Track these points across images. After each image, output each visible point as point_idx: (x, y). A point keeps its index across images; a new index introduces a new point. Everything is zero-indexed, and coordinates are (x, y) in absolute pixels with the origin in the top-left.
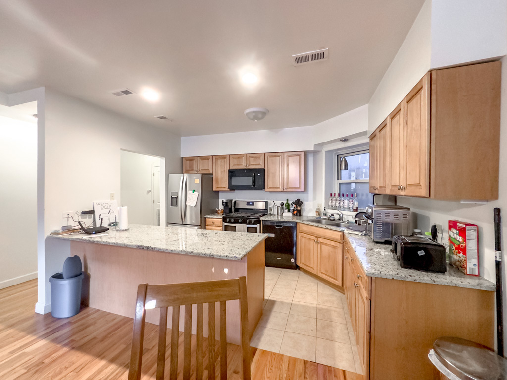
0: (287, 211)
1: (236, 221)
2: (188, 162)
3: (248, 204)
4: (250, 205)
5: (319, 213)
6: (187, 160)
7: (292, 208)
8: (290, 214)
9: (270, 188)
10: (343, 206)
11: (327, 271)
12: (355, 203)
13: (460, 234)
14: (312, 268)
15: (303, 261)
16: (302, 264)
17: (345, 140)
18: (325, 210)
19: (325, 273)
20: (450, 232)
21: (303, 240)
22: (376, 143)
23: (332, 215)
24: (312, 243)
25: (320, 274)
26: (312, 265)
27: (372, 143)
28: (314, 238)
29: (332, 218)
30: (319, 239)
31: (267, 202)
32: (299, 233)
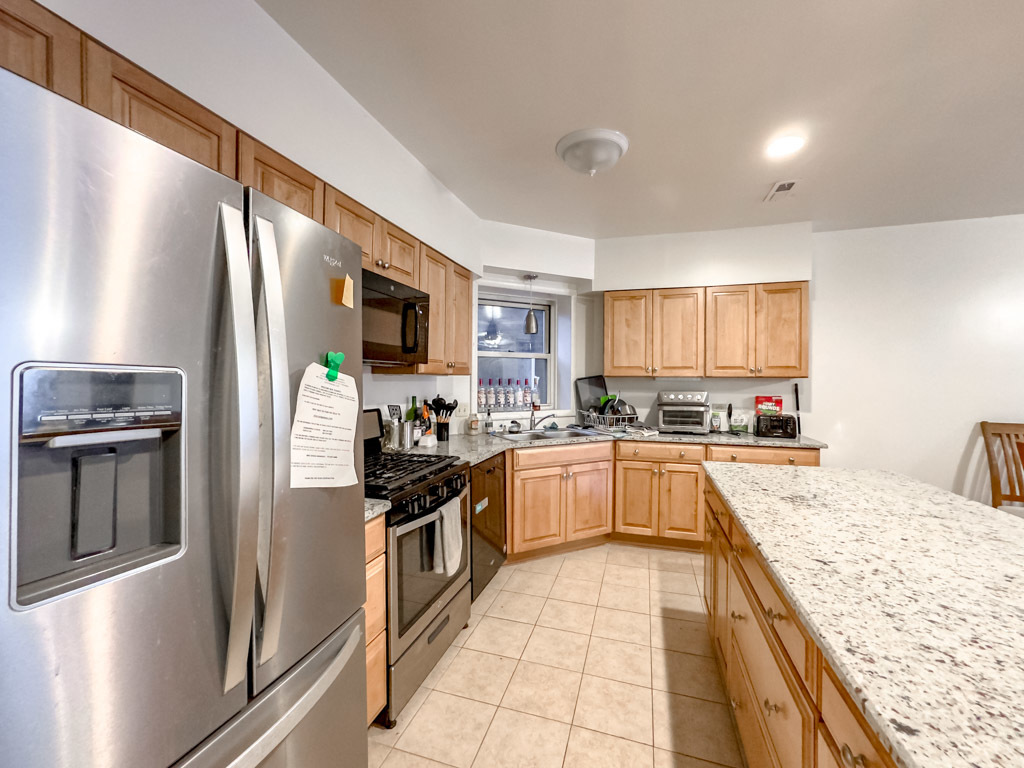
5: (475, 423)
10: (515, 403)
11: (586, 522)
12: (534, 395)
13: (776, 405)
14: (555, 535)
15: (528, 535)
16: (528, 543)
17: (535, 278)
18: (489, 414)
19: (583, 527)
20: (760, 406)
21: (529, 487)
22: (643, 307)
23: (512, 422)
24: (555, 483)
25: (572, 537)
26: (554, 529)
27: (617, 303)
28: (558, 470)
29: (515, 429)
30: (569, 468)
31: (378, 411)
32: (516, 474)
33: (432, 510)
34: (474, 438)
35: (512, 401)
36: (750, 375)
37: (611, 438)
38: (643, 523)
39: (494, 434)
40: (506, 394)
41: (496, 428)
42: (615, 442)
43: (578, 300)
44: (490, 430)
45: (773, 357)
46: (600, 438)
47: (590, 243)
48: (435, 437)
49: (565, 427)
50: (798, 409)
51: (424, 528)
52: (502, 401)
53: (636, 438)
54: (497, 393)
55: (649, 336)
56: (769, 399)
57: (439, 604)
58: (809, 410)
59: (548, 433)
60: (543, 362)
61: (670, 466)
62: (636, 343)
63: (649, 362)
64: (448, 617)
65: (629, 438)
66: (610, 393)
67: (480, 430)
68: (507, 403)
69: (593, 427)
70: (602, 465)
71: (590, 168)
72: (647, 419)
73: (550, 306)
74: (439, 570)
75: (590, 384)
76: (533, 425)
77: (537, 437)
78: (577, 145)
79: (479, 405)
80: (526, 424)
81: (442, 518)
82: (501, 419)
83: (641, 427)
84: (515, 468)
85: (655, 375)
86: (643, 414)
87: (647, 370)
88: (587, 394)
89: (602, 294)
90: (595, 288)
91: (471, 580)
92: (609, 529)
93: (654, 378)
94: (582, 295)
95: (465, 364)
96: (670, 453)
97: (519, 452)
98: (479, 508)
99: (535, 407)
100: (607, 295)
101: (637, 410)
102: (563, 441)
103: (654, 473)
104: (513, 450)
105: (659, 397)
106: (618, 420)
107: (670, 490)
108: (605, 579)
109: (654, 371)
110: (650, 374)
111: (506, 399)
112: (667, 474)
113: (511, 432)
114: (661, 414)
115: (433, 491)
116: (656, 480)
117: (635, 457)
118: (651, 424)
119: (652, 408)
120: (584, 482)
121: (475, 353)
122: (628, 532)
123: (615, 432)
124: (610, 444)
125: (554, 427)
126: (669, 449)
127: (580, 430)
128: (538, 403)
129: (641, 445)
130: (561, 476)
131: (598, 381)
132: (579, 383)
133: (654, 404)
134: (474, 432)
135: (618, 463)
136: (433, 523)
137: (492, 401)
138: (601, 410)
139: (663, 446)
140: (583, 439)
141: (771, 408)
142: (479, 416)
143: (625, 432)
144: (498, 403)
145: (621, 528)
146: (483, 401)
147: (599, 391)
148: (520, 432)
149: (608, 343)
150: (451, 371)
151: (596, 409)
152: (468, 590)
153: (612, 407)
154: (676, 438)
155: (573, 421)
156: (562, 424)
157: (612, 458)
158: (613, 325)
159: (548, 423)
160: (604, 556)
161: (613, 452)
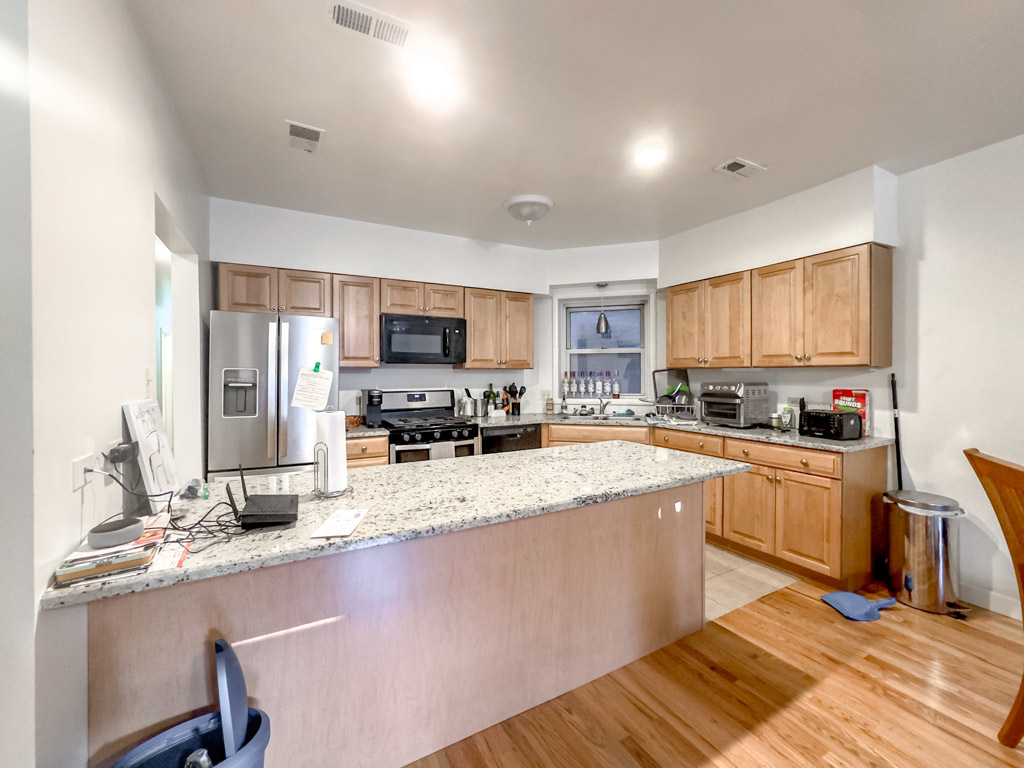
0: (493, 407)
1: (428, 437)
2: (241, 281)
3: (411, 398)
4: (416, 400)
5: (550, 405)
6: (236, 273)
7: (499, 401)
8: (502, 413)
9: (475, 360)
13: (857, 401)
17: (605, 286)
18: (564, 399)
20: (837, 401)
22: (696, 299)
23: (582, 406)
27: (676, 298)
31: (452, 392)
36: (797, 363)
40: (588, 384)
42: (653, 428)
45: (824, 341)
46: (630, 423)
47: (655, 244)
50: (895, 407)
52: (582, 389)
54: (577, 383)
55: (701, 327)
56: (848, 393)
58: (913, 408)
62: (691, 335)
63: (701, 353)
65: (661, 425)
67: (556, 411)
68: (587, 391)
73: (643, 305)
76: (602, 410)
80: (597, 409)
84: (550, 439)
85: (705, 365)
87: (698, 361)
90: (659, 286)
95: (524, 361)
97: (553, 427)
99: (614, 396)
100: (667, 292)
102: (592, 422)
104: (548, 424)
105: (702, 388)
109: (705, 361)
110: (702, 365)
111: (586, 388)
113: (580, 415)
114: (703, 405)
124: (646, 430)
129: (671, 433)
132: (656, 375)
137: (574, 390)
140: (610, 423)
141: (850, 404)
144: (579, 391)
149: (669, 336)
150: (503, 366)
157: (649, 442)
158: (673, 319)
161: (651, 437)
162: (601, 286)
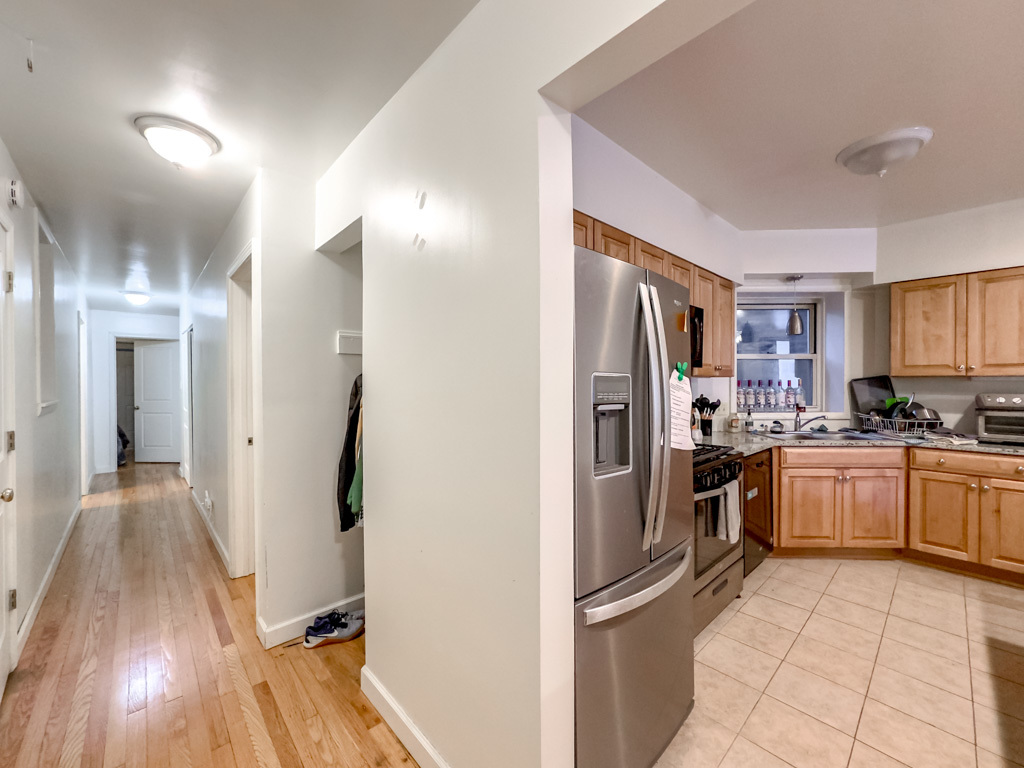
5: (735, 421)
10: (777, 404)
11: (869, 530)
12: (798, 397)
14: (827, 537)
15: (797, 532)
16: (797, 540)
17: (798, 279)
18: (749, 414)
19: (864, 535)
21: (798, 484)
22: (952, 296)
23: (775, 422)
24: (827, 485)
25: (849, 543)
26: (827, 530)
27: (909, 296)
28: (832, 472)
29: (778, 429)
30: (846, 472)
32: (783, 471)
33: (718, 486)
34: (734, 436)
35: (773, 402)
37: (904, 444)
38: (954, 544)
39: (755, 433)
40: (767, 395)
41: (756, 426)
42: (908, 448)
43: (854, 296)
44: (751, 428)
46: (885, 443)
47: (871, 233)
48: (700, 431)
49: (836, 430)
51: (709, 501)
52: (762, 401)
53: (940, 446)
54: (756, 394)
55: (961, 329)
57: (720, 566)
59: (816, 435)
60: (808, 363)
61: (996, 482)
62: (939, 338)
63: (961, 358)
64: (726, 581)
65: (929, 445)
66: (900, 396)
67: (739, 429)
68: (768, 404)
69: (875, 432)
70: (889, 472)
71: (880, 170)
72: (957, 426)
73: (815, 305)
74: (723, 537)
75: (869, 385)
76: (798, 425)
77: (805, 438)
78: (864, 151)
79: (739, 406)
80: (789, 425)
81: (726, 494)
82: (762, 419)
83: (948, 433)
84: (783, 466)
85: (970, 374)
86: (950, 420)
87: (957, 368)
88: (866, 395)
89: (888, 287)
90: (876, 281)
91: (743, 557)
92: (900, 543)
93: (969, 378)
94: (858, 289)
95: (727, 366)
96: (999, 467)
97: (787, 450)
98: (750, 495)
99: (799, 409)
100: (893, 287)
101: (941, 415)
102: (838, 443)
103: (969, 489)
104: (779, 447)
105: (978, 400)
106: (912, 425)
107: (998, 511)
108: (896, 592)
109: (968, 369)
110: (963, 373)
111: (767, 400)
112: (992, 493)
113: (773, 432)
114: (981, 421)
115: (718, 471)
116: (973, 497)
117: (939, 466)
118: (965, 430)
119: (966, 414)
120: (865, 489)
121: (737, 356)
122: (930, 551)
123: (907, 437)
124: (900, 451)
125: (822, 430)
126: (996, 462)
127: (857, 434)
128: (803, 404)
129: (948, 454)
130: (836, 479)
131: (883, 382)
132: (854, 384)
133: (969, 408)
134: (734, 430)
135: (912, 473)
136: (718, 497)
137: (752, 402)
138: (886, 413)
139: (986, 458)
140: (861, 443)
142: (739, 415)
143: (923, 438)
144: (757, 404)
145: (917, 544)
146: (742, 401)
147: (882, 393)
148: (784, 433)
149: (896, 340)
150: (717, 373)
151: (879, 412)
152: (741, 565)
153: (903, 410)
154: (1009, 450)
155: (847, 425)
156: (832, 427)
157: (903, 465)
158: (904, 319)
159: (816, 425)
160: (896, 572)
161: (905, 459)
162: (792, 278)
